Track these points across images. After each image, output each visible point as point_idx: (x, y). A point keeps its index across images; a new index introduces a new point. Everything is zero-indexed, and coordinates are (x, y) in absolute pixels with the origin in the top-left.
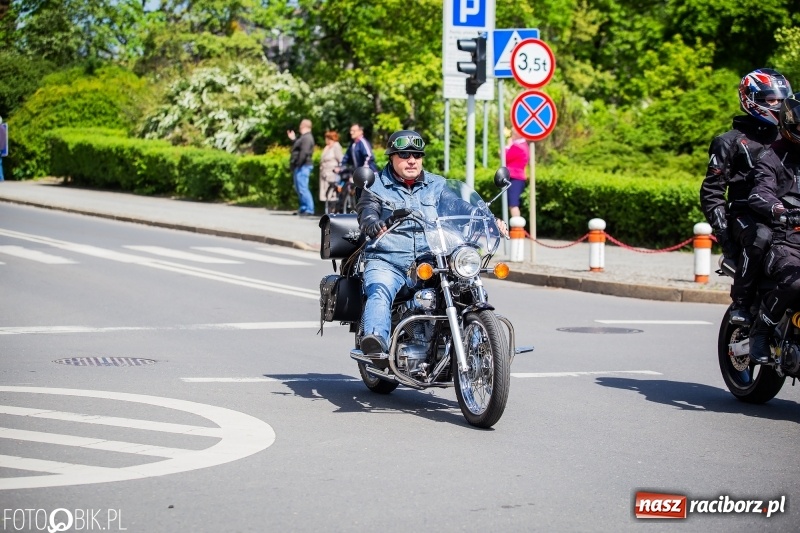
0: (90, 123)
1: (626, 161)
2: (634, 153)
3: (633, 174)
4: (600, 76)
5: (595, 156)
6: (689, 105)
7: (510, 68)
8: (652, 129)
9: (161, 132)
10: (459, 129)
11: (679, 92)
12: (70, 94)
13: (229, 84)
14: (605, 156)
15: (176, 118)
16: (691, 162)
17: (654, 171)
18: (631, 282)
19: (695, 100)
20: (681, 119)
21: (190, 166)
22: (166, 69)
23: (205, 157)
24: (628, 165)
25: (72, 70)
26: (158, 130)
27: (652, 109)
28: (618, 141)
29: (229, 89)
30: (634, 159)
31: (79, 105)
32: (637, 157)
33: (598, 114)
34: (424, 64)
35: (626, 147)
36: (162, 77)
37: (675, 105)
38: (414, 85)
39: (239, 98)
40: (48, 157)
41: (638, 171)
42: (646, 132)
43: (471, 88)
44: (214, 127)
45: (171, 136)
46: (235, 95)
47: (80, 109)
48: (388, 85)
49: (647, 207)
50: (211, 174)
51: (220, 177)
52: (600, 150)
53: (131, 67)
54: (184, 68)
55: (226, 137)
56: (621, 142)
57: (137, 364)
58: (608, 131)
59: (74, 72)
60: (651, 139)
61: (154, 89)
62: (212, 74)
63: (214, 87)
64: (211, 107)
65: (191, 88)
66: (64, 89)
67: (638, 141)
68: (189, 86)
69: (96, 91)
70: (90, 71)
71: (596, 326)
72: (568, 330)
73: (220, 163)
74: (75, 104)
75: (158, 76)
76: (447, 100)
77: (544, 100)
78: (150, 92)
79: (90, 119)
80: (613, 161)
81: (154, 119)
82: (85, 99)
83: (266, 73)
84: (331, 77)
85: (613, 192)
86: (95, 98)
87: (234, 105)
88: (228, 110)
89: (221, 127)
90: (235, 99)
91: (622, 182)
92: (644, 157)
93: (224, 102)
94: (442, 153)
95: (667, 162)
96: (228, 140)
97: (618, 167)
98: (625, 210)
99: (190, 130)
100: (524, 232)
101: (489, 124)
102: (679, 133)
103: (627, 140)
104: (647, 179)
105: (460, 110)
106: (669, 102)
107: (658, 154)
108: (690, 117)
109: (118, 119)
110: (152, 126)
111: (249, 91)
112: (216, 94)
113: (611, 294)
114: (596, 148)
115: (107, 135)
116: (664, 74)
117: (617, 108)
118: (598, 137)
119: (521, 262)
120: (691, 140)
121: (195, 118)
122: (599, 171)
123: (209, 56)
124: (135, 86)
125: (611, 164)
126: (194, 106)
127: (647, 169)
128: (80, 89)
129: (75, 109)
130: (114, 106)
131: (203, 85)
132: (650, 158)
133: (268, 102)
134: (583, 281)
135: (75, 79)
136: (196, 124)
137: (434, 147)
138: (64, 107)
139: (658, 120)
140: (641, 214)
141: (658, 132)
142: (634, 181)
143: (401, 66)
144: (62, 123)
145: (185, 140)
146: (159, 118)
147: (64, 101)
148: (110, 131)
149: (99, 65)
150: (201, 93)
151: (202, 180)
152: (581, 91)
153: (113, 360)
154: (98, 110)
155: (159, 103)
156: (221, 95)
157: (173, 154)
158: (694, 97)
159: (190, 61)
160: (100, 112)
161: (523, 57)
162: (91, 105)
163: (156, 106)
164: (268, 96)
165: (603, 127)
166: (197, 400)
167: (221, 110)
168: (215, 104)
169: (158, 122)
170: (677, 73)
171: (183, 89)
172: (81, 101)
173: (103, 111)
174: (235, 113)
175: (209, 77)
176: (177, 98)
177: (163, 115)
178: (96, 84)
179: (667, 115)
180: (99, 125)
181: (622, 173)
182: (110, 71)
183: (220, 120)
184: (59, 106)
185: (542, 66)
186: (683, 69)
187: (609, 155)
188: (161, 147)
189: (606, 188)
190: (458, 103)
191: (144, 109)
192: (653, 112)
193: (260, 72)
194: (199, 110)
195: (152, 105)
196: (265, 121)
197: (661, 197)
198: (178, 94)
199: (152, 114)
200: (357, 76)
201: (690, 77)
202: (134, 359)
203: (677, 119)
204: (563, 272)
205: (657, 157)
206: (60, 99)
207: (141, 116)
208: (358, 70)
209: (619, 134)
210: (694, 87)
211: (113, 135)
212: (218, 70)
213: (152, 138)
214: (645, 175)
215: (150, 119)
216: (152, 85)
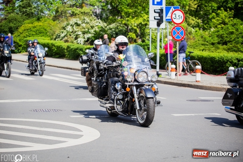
0: (39, 36)
1: (206, 47)
2: (209, 45)
3: (209, 51)
4: (198, 21)
5: (197, 46)
6: (226, 30)
7: (171, 18)
8: (215, 37)
9: (61, 38)
10: (154, 37)
11: (223, 26)
12: (32, 27)
13: (82, 24)
14: (200, 46)
15: (65, 34)
16: (227, 48)
17: (215, 51)
18: (209, 85)
19: (228, 28)
20: (224, 34)
21: (70, 49)
22: (62, 19)
23: (75, 46)
24: (207, 49)
25: (33, 19)
26: (60, 38)
27: (214, 31)
28: (204, 41)
29: (82, 25)
30: (209, 47)
31: (35, 30)
32: (210, 46)
33: (197, 33)
34: (142, 17)
35: (206, 43)
36: (61, 21)
37: (221, 30)
38: (140, 24)
39: (85, 28)
40: (26, 46)
41: (210, 51)
42: (212, 38)
43: (159, 24)
44: (77, 37)
45: (64, 40)
46: (84, 27)
47: (35, 31)
48: (131, 24)
49: (213, 62)
50: (77, 52)
51: (79, 53)
52: (198, 44)
53: (51, 18)
54: (68, 18)
55: (81, 40)
56: (205, 42)
57: (56, 111)
58: (200, 38)
59: (34, 20)
60: (214, 40)
61: (58, 25)
62: (76, 20)
63: (77, 25)
64: (76, 31)
65: (70, 25)
66: (31, 25)
67: (210, 41)
68: (69, 24)
69: (40, 26)
70: (38, 19)
71: (199, 99)
72: (190, 101)
73: (80, 48)
74: (34, 30)
75: (60, 21)
76: (151, 28)
77: (182, 28)
78: (57, 26)
79: (39, 34)
80: (202, 47)
81: (59, 34)
82: (37, 28)
83: (93, 20)
84: (113, 21)
85: (203, 57)
86: (40, 28)
87: (83, 30)
88: (82, 32)
89: (80, 37)
90: (84, 28)
91: (205, 54)
92: (212, 46)
93: (80, 29)
94: (149, 45)
95: (219, 48)
96: (82, 41)
97: (204, 49)
98: (206, 63)
99: (70, 38)
100: (175, 70)
101: (164, 36)
102: (223, 39)
103: (206, 41)
104: (213, 53)
105: (154, 31)
106: (220, 29)
107: (216, 45)
108: (227, 34)
109: (47, 34)
110: (58, 36)
111: (88, 26)
112: (78, 27)
113: (203, 89)
114: (197, 43)
115: (44, 39)
116: (218, 20)
117: (203, 31)
118: (197, 40)
119: (174, 79)
120: (227, 41)
121: (71, 34)
122: (198, 50)
123: (75, 15)
124: (53, 24)
125: (202, 48)
126: (71, 31)
127: (213, 50)
128: (36, 25)
129: (34, 31)
130: (46, 30)
131: (74, 24)
132: (214, 46)
133: (94, 29)
134: (194, 85)
135: (34, 22)
136: (72, 36)
137: (146, 43)
138: (31, 31)
139: (216, 35)
140: (212, 64)
141: (216, 38)
142: (209, 54)
143: (136, 18)
144: (30, 35)
145: (68, 41)
146: (60, 34)
147: (30, 29)
148: (45, 38)
149: (41, 18)
150: (73, 26)
151: (74, 53)
152: (191, 25)
153: (48, 110)
154: (41, 32)
155: (60, 29)
156: (79, 27)
157: (65, 45)
158: (227, 27)
159: (70, 16)
160: (42, 32)
161: (175, 15)
162: (39, 30)
163: (59, 30)
164: (94, 27)
165: (199, 37)
166: (75, 123)
167: (79, 32)
168: (78, 30)
169: (60, 35)
170: (222, 20)
171: (68, 25)
172: (36, 29)
173: (43, 32)
174: (84, 33)
175: (76, 21)
176: (66, 28)
177: (62, 33)
178: (40, 24)
179: (219, 33)
180: (41, 36)
181: (205, 51)
182: (45, 19)
183: (79, 35)
184: (29, 30)
185: (181, 18)
186: (224, 19)
187: (201, 46)
188: (61, 43)
189: (200, 56)
190: (153, 29)
191: (55, 31)
192: (214, 32)
193: (92, 20)
194: (73, 32)
195: (58, 30)
196: (93, 35)
197: (218, 59)
198: (66, 26)
199: (58, 33)
200: (122, 21)
201: (226, 21)
202: (55, 110)
203: (222, 34)
204: (187, 82)
205: (216, 46)
206: (29, 28)
207: (55, 33)
208: (122, 19)
209: (204, 39)
210: (227, 24)
211: (46, 39)
212: (78, 19)
213: (58, 40)
214: (212, 52)
215: (57, 34)
216: (58, 24)
